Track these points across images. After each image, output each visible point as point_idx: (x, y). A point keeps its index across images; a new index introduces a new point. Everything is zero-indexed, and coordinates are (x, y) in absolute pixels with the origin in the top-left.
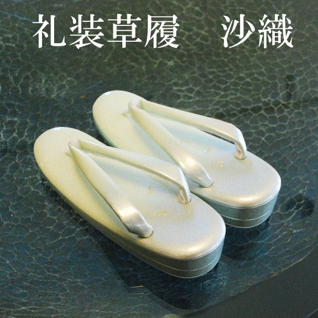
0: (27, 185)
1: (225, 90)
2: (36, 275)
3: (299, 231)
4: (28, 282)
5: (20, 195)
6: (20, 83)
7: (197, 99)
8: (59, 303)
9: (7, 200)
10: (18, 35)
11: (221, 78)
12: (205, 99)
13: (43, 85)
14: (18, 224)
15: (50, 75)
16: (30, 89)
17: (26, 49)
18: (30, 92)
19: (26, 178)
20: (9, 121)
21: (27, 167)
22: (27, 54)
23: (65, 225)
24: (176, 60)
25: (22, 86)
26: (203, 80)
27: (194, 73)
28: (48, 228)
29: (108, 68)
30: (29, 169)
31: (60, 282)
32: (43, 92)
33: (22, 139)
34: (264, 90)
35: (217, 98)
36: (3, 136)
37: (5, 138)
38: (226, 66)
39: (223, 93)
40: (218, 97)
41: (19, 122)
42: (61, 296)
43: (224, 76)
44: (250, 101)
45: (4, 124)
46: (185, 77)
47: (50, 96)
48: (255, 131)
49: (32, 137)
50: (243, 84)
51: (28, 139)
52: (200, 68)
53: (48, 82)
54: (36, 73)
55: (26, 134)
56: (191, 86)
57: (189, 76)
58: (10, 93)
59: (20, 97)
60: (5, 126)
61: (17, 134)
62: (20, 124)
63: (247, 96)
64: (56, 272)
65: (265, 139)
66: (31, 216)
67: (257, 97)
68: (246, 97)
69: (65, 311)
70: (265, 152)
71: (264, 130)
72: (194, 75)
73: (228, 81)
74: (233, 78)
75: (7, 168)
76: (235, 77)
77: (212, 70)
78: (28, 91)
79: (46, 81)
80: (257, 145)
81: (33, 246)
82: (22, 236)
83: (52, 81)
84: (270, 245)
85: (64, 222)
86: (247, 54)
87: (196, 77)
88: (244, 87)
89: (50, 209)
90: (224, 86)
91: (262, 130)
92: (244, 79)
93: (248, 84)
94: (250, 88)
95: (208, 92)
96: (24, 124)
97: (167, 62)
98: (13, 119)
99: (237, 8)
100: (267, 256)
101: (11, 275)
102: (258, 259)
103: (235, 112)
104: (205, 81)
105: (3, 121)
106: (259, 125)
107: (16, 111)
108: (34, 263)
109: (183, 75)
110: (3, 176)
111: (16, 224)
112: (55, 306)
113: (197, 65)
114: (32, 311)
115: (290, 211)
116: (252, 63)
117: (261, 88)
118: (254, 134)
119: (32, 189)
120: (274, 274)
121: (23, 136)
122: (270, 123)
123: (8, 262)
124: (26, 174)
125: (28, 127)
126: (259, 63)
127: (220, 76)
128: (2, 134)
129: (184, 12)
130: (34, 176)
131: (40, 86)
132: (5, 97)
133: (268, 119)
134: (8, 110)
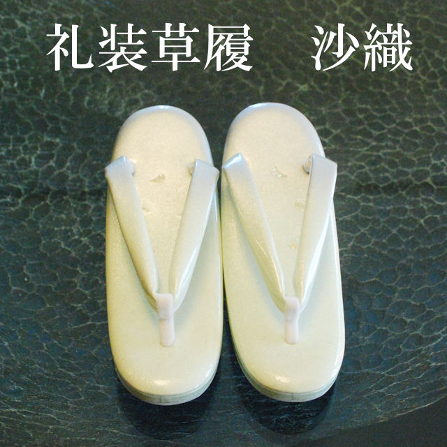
0: (56, 239)
1: (378, 139)
2: (43, 369)
3: (439, 364)
4: (28, 377)
5: (44, 252)
6: (73, 88)
7: (333, 147)
8: (65, 412)
9: (24, 256)
10: (82, 17)
11: (375, 121)
12: (346, 149)
13: (106, 95)
14: (32, 293)
15: (120, 82)
16: (87, 98)
17: (91, 38)
18: (85, 103)
19: (56, 229)
20: (47, 142)
21: (62, 213)
22: (92, 46)
23: (100, 305)
24: (312, 83)
25: (75, 93)
26: (348, 120)
27: (336, 106)
28: (75, 305)
29: (208, 82)
30: (63, 216)
31: (75, 384)
32: (105, 107)
33: (61, 171)
34: (438, 147)
35: (364, 150)
36: (35, 162)
37: (36, 165)
38: (388, 102)
39: (374, 143)
40: (366, 148)
41: (61, 145)
42: (71, 403)
43: (381, 118)
44: (413, 161)
45: (39, 145)
46: (321, 111)
47: (113, 113)
48: (412, 208)
49: (75, 170)
50: (407, 134)
51: (69, 172)
52: (346, 101)
53: (115, 92)
54: (100, 76)
55: (68, 164)
56: (327, 126)
57: (328, 111)
58: (56, 101)
59: (70, 108)
60: (39, 149)
61: (56, 162)
62: (64, 149)
63: (410, 154)
64: (72, 369)
65: (424, 222)
66: (53, 286)
67: (424, 156)
68: (408, 155)
69: (70, 423)
70: (420, 241)
71: (425, 207)
72: (336, 111)
73: (385, 125)
74: (394, 121)
75: (32, 210)
76: (398, 121)
77: (364, 106)
78: (83, 101)
79: (112, 91)
80: (410, 229)
81: (47, 328)
82: (34, 310)
83: (121, 92)
84: (393, 380)
85: (99, 301)
86: (422, 88)
87: (339, 114)
88: (408, 138)
89: (83, 279)
90: (378, 133)
91: (422, 207)
92: (412, 126)
93: (415, 134)
94: (417, 141)
95: (352, 140)
96: (67, 149)
97: (298, 85)
98: (53, 140)
99: (418, 16)
100: (383, 394)
101: (6, 362)
102: (369, 397)
103: (387, 174)
104: (351, 122)
105: (38, 140)
106: (420, 199)
107: (60, 128)
108: (43, 351)
109: (319, 108)
110: (24, 220)
111: (29, 293)
112: (57, 414)
113: (343, 96)
114: (24, 416)
115: (436, 334)
116: (427, 104)
117: (434, 144)
118: (409, 213)
119: (63, 246)
120: (382, 419)
121: (63, 167)
122: (437, 199)
123: (6, 344)
124: (59, 222)
125: (73, 155)
126: (438, 104)
127: (375, 117)
128: (33, 159)
129: (337, 12)
130: (68, 228)
131: (101, 96)
132: (48, 106)
133: (435, 192)
134: (48, 126)
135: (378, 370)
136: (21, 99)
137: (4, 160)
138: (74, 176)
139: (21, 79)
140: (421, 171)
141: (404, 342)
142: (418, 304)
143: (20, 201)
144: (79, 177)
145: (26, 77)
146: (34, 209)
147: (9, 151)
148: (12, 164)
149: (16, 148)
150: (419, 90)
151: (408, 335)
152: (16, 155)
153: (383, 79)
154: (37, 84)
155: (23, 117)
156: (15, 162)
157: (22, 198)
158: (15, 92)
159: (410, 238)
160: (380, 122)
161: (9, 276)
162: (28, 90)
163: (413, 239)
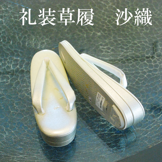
0: (23, 93)
1: (126, 49)
2: (27, 139)
4: (23, 143)
5: (20, 98)
6: (21, 40)
7: (112, 53)
8: (39, 154)
9: (13, 100)
11: (125, 43)
12: (116, 53)
13: (33, 41)
15: (37, 37)
16: (27, 43)
18: (26, 45)
19: (23, 89)
20: (15, 59)
21: (24, 83)
24: (102, 32)
25: (22, 42)
26: (115, 44)
27: (111, 39)
29: (67, 34)
30: (25, 85)
32: (33, 46)
33: (22, 69)
34: (147, 50)
35: (122, 53)
36: (12, 67)
38: (128, 37)
39: (125, 51)
41: (20, 60)
42: (40, 151)
44: (139, 56)
45: (12, 61)
46: (106, 41)
47: (36, 47)
48: (141, 71)
49: (26, 68)
50: (136, 47)
54: (30, 35)
55: (24, 66)
56: (109, 46)
57: (108, 41)
59: (21, 47)
60: (13, 62)
61: (19, 66)
62: (21, 61)
63: (138, 53)
64: (37, 138)
65: (146, 76)
66: (25, 109)
67: (143, 54)
68: (137, 54)
69: (42, 158)
70: (146, 83)
71: (146, 71)
73: (128, 44)
76: (132, 43)
77: (120, 39)
78: (25, 44)
79: (35, 40)
80: (142, 79)
81: (26, 124)
82: (20, 118)
83: (38, 40)
84: (148, 131)
86: (139, 31)
87: (112, 42)
88: (136, 48)
90: (126, 47)
91: (145, 71)
92: (137, 44)
93: (139, 47)
94: (140, 49)
95: (118, 50)
96: (23, 61)
97: (97, 33)
98: (17, 59)
99: (134, 7)
100: (146, 137)
101: (14, 138)
102: (142, 138)
103: (131, 61)
104: (116, 44)
105: (12, 59)
106: (143, 68)
107: (19, 54)
108: (26, 133)
109: (105, 40)
110: (11, 87)
111: (17, 113)
112: (37, 156)
113: (113, 36)
114: (25, 158)
115: (159, 114)
116: (141, 36)
117: (145, 49)
118: (140, 73)
119: (26, 95)
120: (150, 146)
121: (22, 67)
122: (149, 68)
123: (13, 132)
124: (23, 87)
125: (25, 63)
126: (145, 36)
127: (124, 42)
128: (11, 66)
129: (107, 8)
130: (27, 88)
131: (31, 42)
132: (14, 47)
133: (148, 65)
134: (15, 54)
135: (142, 128)
136: (4, 45)
137: (1, 67)
138: (26, 70)
139: (3, 38)
140: (143, 59)
141: (148, 117)
142: (150, 104)
143: (9, 81)
144: (28, 70)
145: (5, 37)
146: (14, 83)
147: (3, 64)
148: (4, 68)
149: (5, 62)
150: (138, 32)
151: (149, 115)
152: (5, 65)
153: (125, 29)
154: (9, 39)
155: (6, 51)
156: (5, 67)
157: (10, 80)
158: (2, 43)
159: (142, 82)
160: (126, 44)
161: (9, 107)
162: (6, 42)
163: (144, 82)
